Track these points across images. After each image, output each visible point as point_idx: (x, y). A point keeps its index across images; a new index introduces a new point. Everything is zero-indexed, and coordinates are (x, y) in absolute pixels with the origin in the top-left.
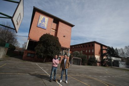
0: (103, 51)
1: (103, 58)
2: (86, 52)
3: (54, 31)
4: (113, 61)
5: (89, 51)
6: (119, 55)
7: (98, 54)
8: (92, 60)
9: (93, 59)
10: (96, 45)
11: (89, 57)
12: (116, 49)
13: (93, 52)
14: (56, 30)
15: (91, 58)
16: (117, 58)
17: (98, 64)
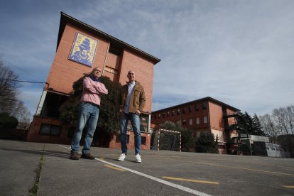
0: (229, 119)
1: (229, 135)
2: (191, 123)
3: (112, 71)
4: (251, 142)
5: (198, 122)
6: (262, 130)
7: (218, 126)
8: (205, 141)
9: (208, 137)
10: (211, 105)
11: (198, 134)
12: (256, 116)
13: (205, 121)
14: (118, 70)
15: (202, 136)
16: (260, 137)
17: (220, 150)
